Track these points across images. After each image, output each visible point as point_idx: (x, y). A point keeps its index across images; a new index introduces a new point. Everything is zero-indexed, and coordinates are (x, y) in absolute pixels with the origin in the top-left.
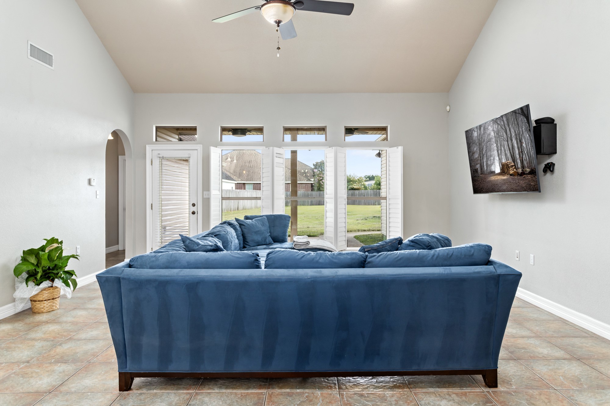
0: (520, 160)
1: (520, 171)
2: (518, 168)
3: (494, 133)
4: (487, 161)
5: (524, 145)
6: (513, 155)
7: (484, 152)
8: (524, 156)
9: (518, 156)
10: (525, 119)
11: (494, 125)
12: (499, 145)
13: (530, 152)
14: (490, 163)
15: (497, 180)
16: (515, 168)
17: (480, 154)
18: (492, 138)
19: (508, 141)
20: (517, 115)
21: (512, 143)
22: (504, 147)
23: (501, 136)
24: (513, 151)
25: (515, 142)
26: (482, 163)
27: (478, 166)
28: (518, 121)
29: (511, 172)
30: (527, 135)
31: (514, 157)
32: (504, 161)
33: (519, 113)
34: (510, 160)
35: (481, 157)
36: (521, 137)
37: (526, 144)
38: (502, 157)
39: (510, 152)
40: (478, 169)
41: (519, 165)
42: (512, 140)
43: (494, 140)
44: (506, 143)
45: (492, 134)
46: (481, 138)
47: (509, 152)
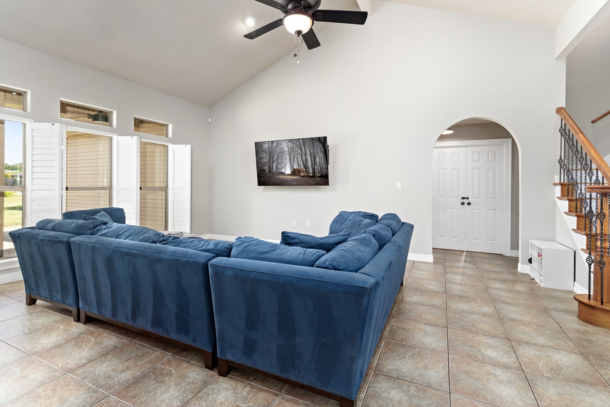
0: (312, 169)
1: (311, 175)
2: (309, 173)
3: (288, 149)
4: (277, 165)
5: (317, 160)
6: (306, 165)
7: (274, 159)
8: (316, 167)
9: (310, 166)
10: (321, 145)
11: (289, 143)
12: (292, 156)
13: (322, 165)
14: (280, 167)
15: (286, 178)
16: (307, 172)
17: (269, 160)
18: (285, 151)
19: (302, 156)
20: (314, 141)
21: (306, 157)
22: (297, 158)
23: (295, 152)
24: (306, 162)
25: (309, 157)
26: (271, 166)
27: (266, 168)
28: (314, 145)
29: (302, 175)
30: (321, 155)
31: (306, 166)
32: (296, 167)
33: (316, 140)
34: (302, 167)
35: (270, 162)
36: (315, 155)
37: (319, 160)
38: (295, 164)
39: (303, 163)
40: (265, 169)
41: (311, 171)
42: (306, 155)
43: (287, 152)
44: (300, 157)
45: (286, 148)
46: (273, 149)
47: (301, 162)
